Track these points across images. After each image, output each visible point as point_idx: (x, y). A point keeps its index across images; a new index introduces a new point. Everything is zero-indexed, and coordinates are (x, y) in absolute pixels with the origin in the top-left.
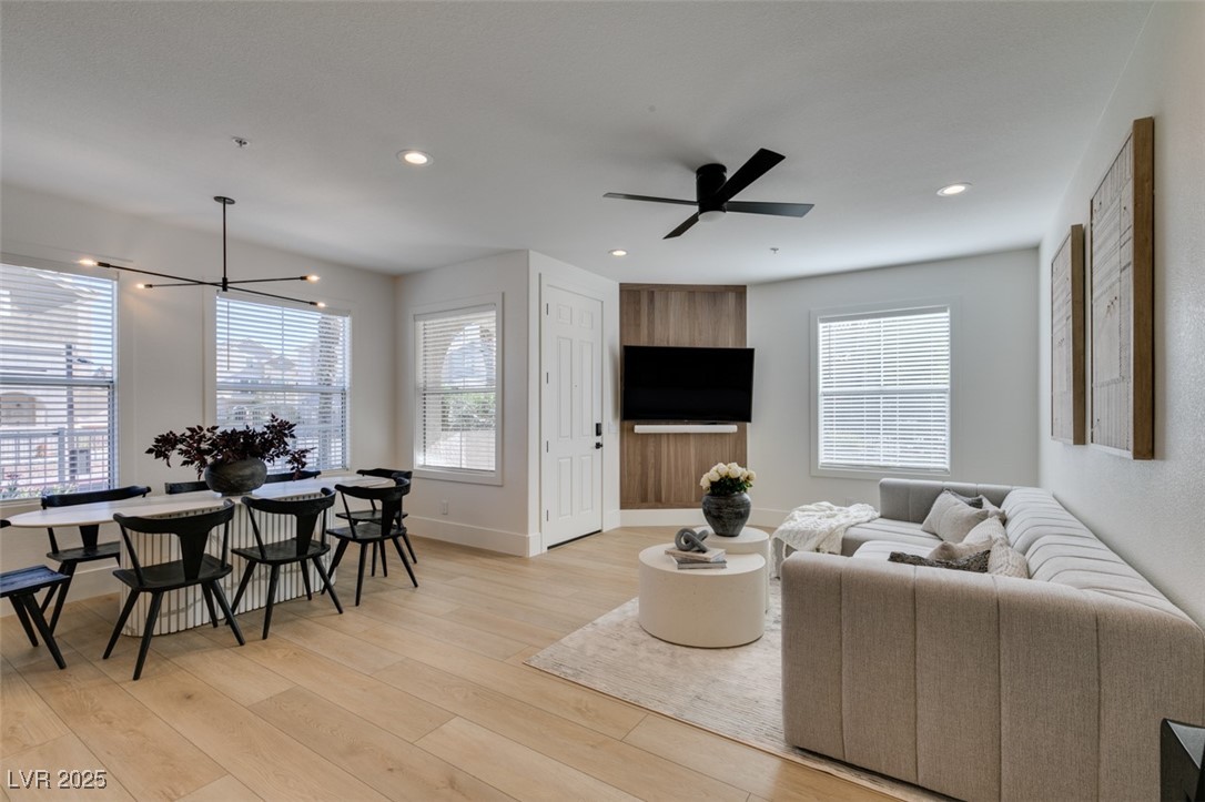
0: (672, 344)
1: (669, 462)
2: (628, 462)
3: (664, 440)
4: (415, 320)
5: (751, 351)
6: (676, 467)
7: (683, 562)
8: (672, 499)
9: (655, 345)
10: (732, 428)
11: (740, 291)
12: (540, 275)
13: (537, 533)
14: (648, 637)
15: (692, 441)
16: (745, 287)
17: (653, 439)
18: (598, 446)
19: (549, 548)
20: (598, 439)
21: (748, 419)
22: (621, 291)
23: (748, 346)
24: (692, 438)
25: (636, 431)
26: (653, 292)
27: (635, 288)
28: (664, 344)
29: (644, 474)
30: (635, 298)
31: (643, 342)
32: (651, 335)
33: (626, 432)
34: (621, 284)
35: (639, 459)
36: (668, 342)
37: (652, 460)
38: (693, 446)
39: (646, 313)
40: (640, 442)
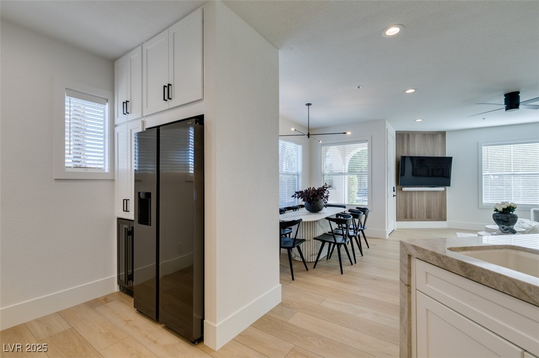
0: (416, 155)
1: (415, 203)
2: (399, 202)
3: (414, 194)
5: (450, 159)
6: (418, 205)
8: (417, 217)
10: (442, 189)
11: (443, 134)
12: (387, 129)
16: (445, 132)
17: (409, 193)
18: (394, 196)
19: (389, 235)
20: (394, 193)
21: (449, 185)
22: (396, 134)
23: (447, 155)
24: (424, 192)
25: (403, 190)
26: (409, 134)
27: (402, 133)
29: (406, 208)
30: (402, 136)
32: (408, 151)
33: (398, 191)
34: (396, 131)
35: (404, 201)
37: (409, 202)
38: (425, 196)
39: (406, 143)
40: (404, 195)
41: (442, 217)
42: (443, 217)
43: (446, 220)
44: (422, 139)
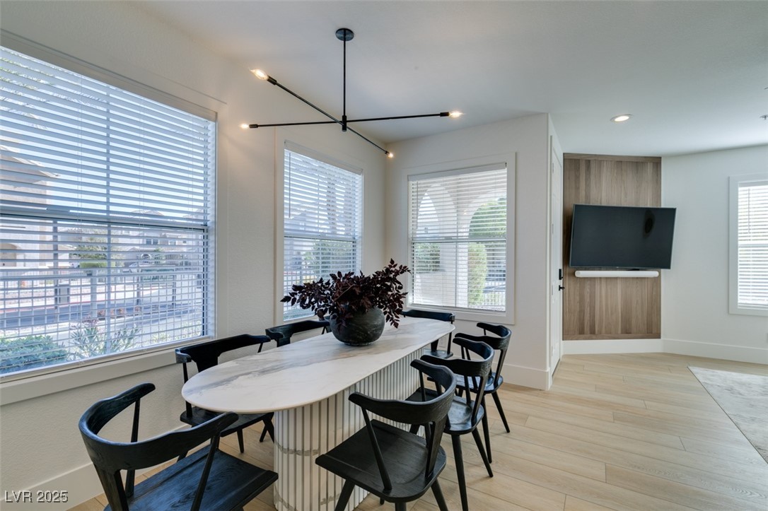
0: (604, 204)
1: (601, 302)
3: (597, 282)
4: (408, 180)
5: (671, 213)
6: (607, 305)
8: (604, 330)
10: (652, 274)
11: (656, 162)
13: (549, 364)
15: (619, 285)
16: (660, 158)
17: (589, 282)
18: (560, 288)
20: (561, 283)
21: (668, 266)
22: (564, 159)
24: (619, 281)
25: (576, 275)
26: (589, 161)
27: (575, 158)
28: (598, 204)
29: (582, 311)
30: (576, 165)
32: (587, 197)
33: (567, 277)
34: (564, 154)
35: (578, 298)
36: (601, 203)
37: (587, 300)
38: (620, 288)
39: (584, 178)
40: (578, 285)
41: (652, 331)
42: (654, 331)
43: (660, 338)
44: (616, 171)
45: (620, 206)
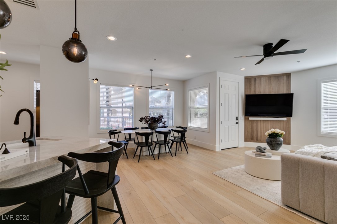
2: (247, 128)
3: (259, 122)
4: (188, 91)
5: (292, 95)
7: (257, 155)
8: (262, 140)
9: (256, 94)
10: (285, 119)
11: (288, 75)
12: (220, 77)
13: (218, 145)
14: (247, 174)
15: (269, 123)
16: (290, 73)
17: (255, 122)
18: (237, 123)
19: (222, 150)
20: (237, 121)
21: (291, 116)
22: (245, 79)
23: (291, 93)
25: (249, 119)
26: (256, 78)
27: (250, 78)
28: (260, 93)
30: (249, 80)
31: (252, 93)
33: (246, 120)
34: (245, 77)
35: (251, 127)
36: (261, 93)
37: (255, 128)
39: (253, 84)
40: (251, 123)
42: (288, 142)
43: (290, 144)
44: (268, 80)
45: (270, 93)
